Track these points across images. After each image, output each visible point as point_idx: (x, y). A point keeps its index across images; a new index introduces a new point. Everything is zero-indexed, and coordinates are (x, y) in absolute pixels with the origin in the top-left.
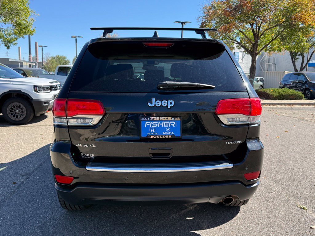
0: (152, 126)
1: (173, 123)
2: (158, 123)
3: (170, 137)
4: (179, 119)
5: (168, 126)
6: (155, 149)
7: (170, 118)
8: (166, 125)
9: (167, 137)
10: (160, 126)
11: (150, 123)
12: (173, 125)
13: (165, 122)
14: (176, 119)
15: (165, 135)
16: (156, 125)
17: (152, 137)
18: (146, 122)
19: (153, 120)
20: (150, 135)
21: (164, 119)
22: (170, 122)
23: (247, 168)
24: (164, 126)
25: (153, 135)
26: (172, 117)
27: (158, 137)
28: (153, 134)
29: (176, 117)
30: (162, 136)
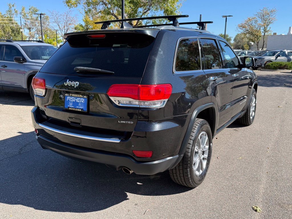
0: (71, 101)
1: (83, 100)
2: (74, 99)
3: (80, 110)
4: (86, 97)
5: (79, 102)
6: (72, 118)
7: (81, 96)
8: (79, 101)
9: (78, 110)
10: (76, 101)
11: (70, 98)
12: (83, 101)
13: (78, 99)
14: (84, 97)
15: (78, 109)
16: (73, 100)
17: (70, 109)
18: (68, 97)
19: (71, 96)
20: (69, 107)
21: (77, 96)
22: (81, 99)
23: (133, 146)
24: (78, 101)
25: (71, 108)
26: (82, 95)
27: (73, 109)
28: (71, 106)
29: (85, 95)
30: (76, 109)
